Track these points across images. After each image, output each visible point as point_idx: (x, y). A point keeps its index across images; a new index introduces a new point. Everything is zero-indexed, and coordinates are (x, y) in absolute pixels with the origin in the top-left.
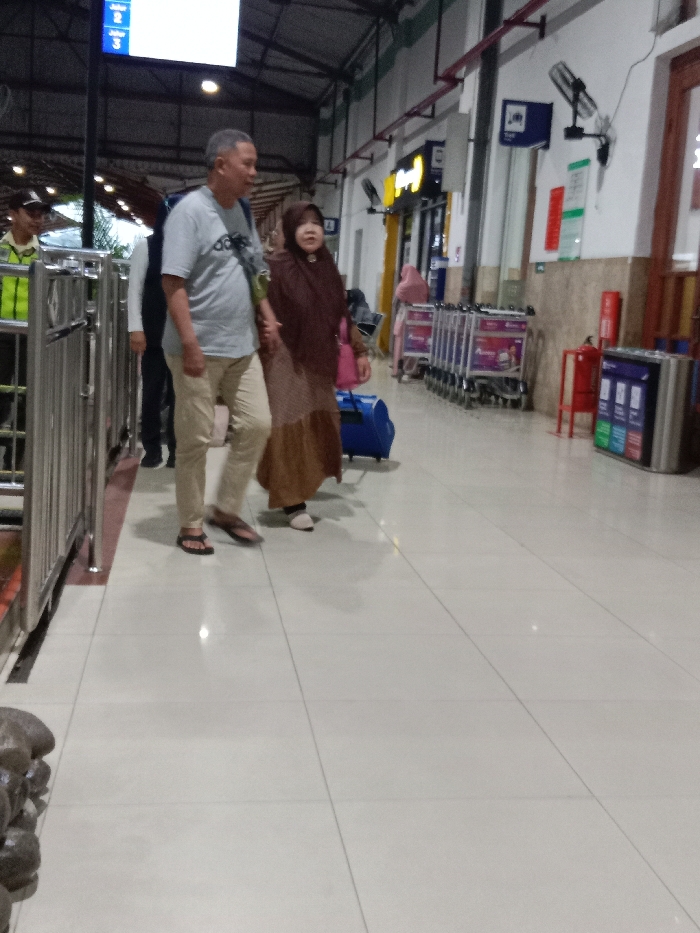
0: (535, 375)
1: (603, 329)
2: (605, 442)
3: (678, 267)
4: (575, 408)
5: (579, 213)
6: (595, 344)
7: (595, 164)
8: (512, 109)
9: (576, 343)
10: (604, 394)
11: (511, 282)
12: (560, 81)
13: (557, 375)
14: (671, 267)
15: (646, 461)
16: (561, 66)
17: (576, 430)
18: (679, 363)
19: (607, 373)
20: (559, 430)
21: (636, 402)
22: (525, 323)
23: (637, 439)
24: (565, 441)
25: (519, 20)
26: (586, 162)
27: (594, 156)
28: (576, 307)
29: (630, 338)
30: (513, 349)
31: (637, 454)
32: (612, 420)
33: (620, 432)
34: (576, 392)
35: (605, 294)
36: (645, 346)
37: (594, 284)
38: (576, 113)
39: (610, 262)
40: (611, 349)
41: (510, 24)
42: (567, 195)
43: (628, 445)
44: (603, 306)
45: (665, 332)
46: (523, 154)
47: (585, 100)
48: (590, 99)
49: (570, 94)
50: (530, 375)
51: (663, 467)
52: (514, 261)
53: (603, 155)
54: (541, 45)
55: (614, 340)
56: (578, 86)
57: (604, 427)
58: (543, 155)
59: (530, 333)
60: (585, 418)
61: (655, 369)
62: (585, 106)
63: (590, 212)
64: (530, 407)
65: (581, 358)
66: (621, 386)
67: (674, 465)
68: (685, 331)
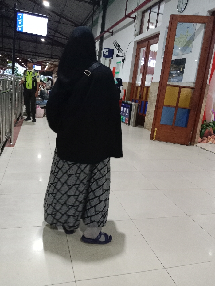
3: (137, 85)
5: (118, 72)
7: (122, 63)
8: (106, 50)
10: (122, 110)
12: (115, 44)
14: (136, 85)
15: (129, 124)
16: (116, 42)
18: (136, 104)
19: (122, 106)
21: (127, 112)
23: (127, 119)
25: (108, 31)
26: (120, 62)
29: (127, 99)
31: (127, 122)
32: (123, 116)
33: (124, 118)
36: (130, 101)
38: (118, 51)
40: (123, 101)
41: (106, 32)
42: (116, 69)
43: (125, 120)
45: (134, 98)
46: (108, 59)
49: (117, 47)
51: (132, 125)
53: (123, 61)
54: (112, 36)
55: (124, 99)
56: (119, 46)
58: (112, 60)
61: (131, 105)
62: (120, 50)
63: (120, 72)
66: (125, 109)
67: (134, 125)
68: (138, 98)
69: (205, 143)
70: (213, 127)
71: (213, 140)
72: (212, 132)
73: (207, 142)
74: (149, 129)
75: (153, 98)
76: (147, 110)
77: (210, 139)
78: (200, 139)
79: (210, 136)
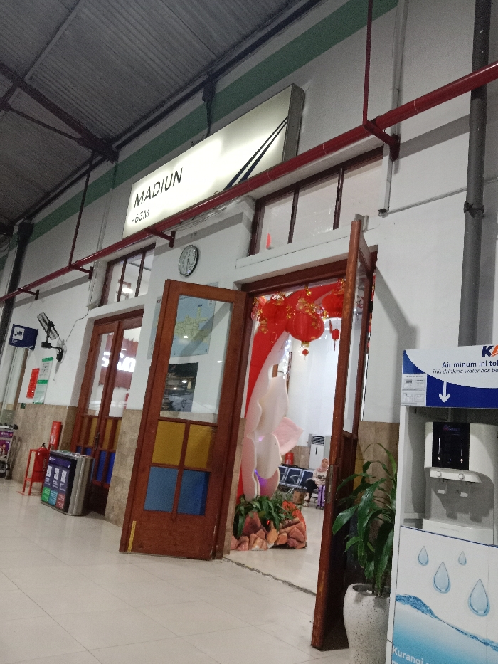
0: (14, 460)
1: (52, 440)
2: (47, 499)
3: (89, 413)
4: (33, 480)
5: (45, 382)
6: (47, 447)
7: (55, 361)
8: (17, 329)
9: (37, 446)
10: (49, 473)
11: (7, 411)
12: (42, 321)
13: (25, 461)
14: (87, 413)
15: (66, 510)
16: (43, 315)
17: (33, 491)
18: (86, 459)
19: (51, 463)
20: (24, 491)
21: (63, 479)
22: (12, 433)
23: (62, 498)
24: (26, 497)
25: (26, 290)
26: (52, 359)
27: (55, 357)
28: (39, 427)
29: (64, 445)
30: (4, 446)
31: (62, 506)
32: (52, 488)
33: (54, 494)
34: (34, 471)
35: (54, 422)
36: (71, 450)
37: (49, 417)
38: (48, 336)
39: (58, 407)
40: (54, 451)
41: (21, 291)
42: (40, 372)
43: (58, 500)
44: (52, 429)
45: (81, 443)
46: (21, 351)
47: (53, 331)
48: (56, 331)
49: (46, 327)
50: (12, 460)
51: (74, 513)
52: (11, 400)
53: (60, 357)
54: (36, 302)
55: (56, 446)
56: (51, 325)
57: (47, 491)
58: (31, 353)
59: (14, 438)
60: (37, 485)
61: (74, 462)
62: (52, 333)
63: (51, 382)
64: (10, 477)
65: (39, 454)
66: (57, 470)
67: (80, 512)
68: (91, 443)
69: (245, 550)
70: (259, 511)
71: (263, 542)
72: (259, 523)
73: (250, 548)
74: (116, 523)
75: (127, 445)
76: (114, 474)
77: (256, 539)
78: (234, 542)
79: (255, 533)
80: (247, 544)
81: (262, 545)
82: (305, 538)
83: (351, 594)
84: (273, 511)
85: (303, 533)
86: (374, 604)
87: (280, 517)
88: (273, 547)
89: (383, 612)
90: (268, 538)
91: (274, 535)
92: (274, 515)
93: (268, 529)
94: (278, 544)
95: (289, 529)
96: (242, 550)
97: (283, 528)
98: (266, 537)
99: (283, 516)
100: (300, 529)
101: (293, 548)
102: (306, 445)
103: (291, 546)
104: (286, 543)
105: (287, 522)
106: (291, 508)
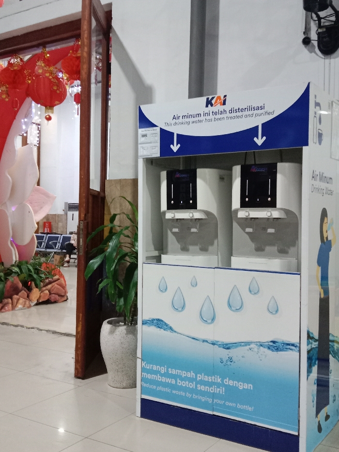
69: (9, 310)
70: (19, 275)
71: (25, 302)
72: (20, 285)
73: (13, 308)
77: (18, 300)
79: (17, 294)
80: (10, 305)
81: (25, 304)
82: (66, 292)
83: (106, 327)
84: (33, 273)
85: (64, 287)
86: (125, 332)
87: (41, 277)
88: (37, 304)
89: (134, 337)
90: (30, 297)
91: (36, 293)
92: (35, 276)
93: (29, 289)
94: (41, 301)
95: (49, 286)
96: (6, 311)
97: (45, 286)
98: (28, 296)
99: (43, 276)
100: (60, 285)
101: (55, 302)
102: (62, 213)
103: (53, 301)
104: (48, 299)
105: (47, 281)
106: (50, 268)
